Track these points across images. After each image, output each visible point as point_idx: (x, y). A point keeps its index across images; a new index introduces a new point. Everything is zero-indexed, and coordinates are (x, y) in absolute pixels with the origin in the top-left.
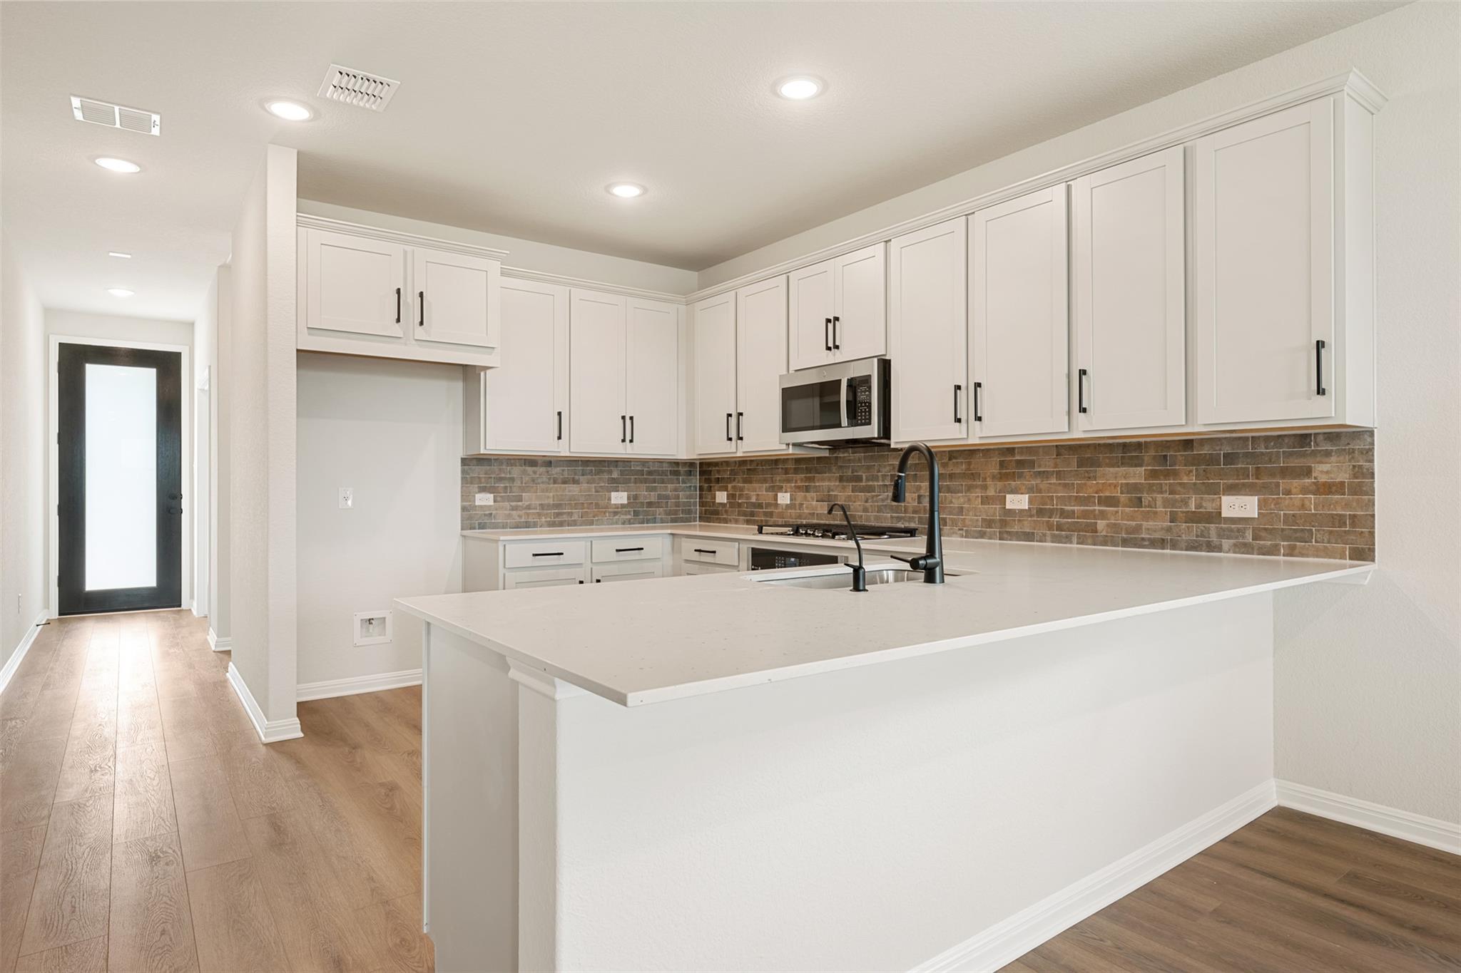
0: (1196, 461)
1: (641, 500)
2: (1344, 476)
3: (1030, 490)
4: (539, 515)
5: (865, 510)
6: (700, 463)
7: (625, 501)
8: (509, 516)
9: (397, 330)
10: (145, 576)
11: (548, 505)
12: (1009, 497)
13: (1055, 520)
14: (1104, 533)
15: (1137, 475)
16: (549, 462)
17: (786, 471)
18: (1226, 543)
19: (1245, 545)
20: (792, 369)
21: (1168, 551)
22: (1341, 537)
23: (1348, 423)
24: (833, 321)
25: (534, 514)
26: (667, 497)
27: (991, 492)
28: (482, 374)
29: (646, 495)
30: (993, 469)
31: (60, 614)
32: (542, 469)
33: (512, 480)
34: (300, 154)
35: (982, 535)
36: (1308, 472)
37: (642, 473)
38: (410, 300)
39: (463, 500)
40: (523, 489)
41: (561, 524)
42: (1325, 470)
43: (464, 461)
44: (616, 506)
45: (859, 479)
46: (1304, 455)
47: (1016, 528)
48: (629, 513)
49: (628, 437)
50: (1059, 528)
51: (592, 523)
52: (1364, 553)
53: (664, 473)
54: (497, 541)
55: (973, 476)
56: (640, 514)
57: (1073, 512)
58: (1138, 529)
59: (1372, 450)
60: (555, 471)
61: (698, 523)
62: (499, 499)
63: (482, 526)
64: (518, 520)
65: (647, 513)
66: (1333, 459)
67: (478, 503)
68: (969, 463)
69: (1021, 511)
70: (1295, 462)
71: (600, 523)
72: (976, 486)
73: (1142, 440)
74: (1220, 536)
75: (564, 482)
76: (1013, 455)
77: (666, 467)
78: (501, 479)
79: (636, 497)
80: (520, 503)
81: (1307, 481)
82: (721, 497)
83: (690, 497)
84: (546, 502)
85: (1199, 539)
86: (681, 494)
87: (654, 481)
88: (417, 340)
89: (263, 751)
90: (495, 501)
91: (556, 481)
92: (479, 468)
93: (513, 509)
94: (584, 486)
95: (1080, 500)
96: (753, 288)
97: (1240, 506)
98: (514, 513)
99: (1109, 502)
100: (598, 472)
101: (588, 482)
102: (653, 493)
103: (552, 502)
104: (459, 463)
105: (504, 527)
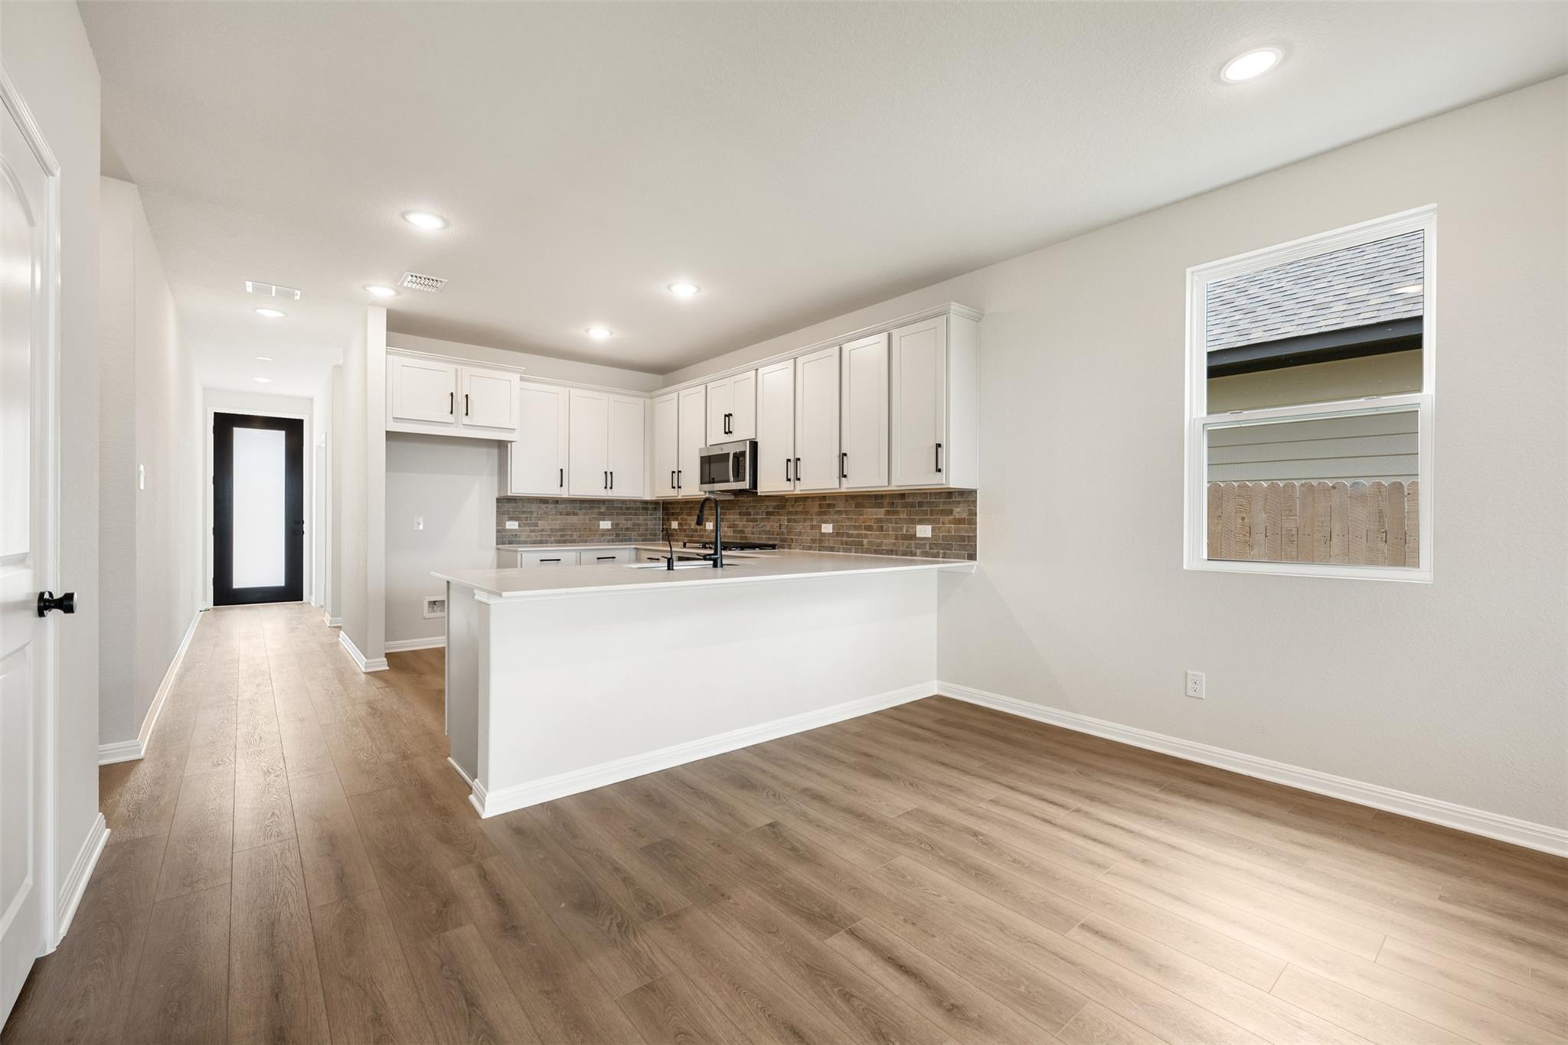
0: (906, 505)
1: (621, 526)
2: (965, 515)
3: (833, 521)
4: (550, 536)
5: (753, 533)
6: (663, 503)
7: (610, 527)
8: (531, 536)
9: (451, 419)
10: (276, 578)
11: (556, 529)
12: (823, 525)
13: (844, 539)
14: (866, 547)
15: (880, 513)
16: (556, 501)
18: (918, 551)
19: (926, 552)
20: (709, 444)
21: (894, 557)
22: (962, 547)
23: (951, 486)
24: (728, 416)
25: (546, 535)
26: (639, 525)
27: (815, 523)
28: (509, 445)
29: (624, 522)
30: (816, 509)
31: (214, 605)
32: (552, 506)
33: (531, 512)
34: (388, 310)
35: (810, 548)
36: (951, 512)
37: (621, 508)
38: (460, 400)
39: (497, 526)
40: (539, 519)
41: (565, 542)
42: (959, 512)
43: (499, 500)
44: (604, 530)
45: (749, 514)
46: (949, 503)
47: (826, 544)
48: (612, 535)
49: (609, 485)
50: (846, 543)
51: (586, 542)
52: (972, 557)
53: (637, 509)
54: (517, 551)
55: (806, 513)
56: (619, 536)
57: (852, 534)
58: (880, 544)
59: (976, 501)
60: (561, 507)
61: (661, 542)
62: (522, 525)
63: (510, 543)
64: (535, 539)
65: (625, 535)
66: (961, 505)
67: (508, 527)
68: (804, 505)
69: (829, 533)
70: (947, 507)
71: (592, 541)
72: (808, 519)
73: (884, 493)
74: (916, 548)
75: (567, 514)
76: (825, 500)
77: (639, 505)
78: (523, 512)
79: (617, 525)
80: (536, 528)
81: (951, 517)
82: (675, 525)
83: (655, 525)
84: (555, 527)
85: (907, 549)
86: (649, 523)
87: (630, 514)
88: (464, 425)
89: (364, 676)
90: (519, 526)
91: (561, 514)
92: (508, 505)
93: (532, 531)
94: (581, 517)
95: (856, 528)
96: (687, 392)
97: (924, 531)
98: (532, 534)
99: (869, 528)
100: (591, 508)
101: (584, 515)
102: (629, 522)
103: (558, 528)
104: (496, 501)
105: (524, 543)
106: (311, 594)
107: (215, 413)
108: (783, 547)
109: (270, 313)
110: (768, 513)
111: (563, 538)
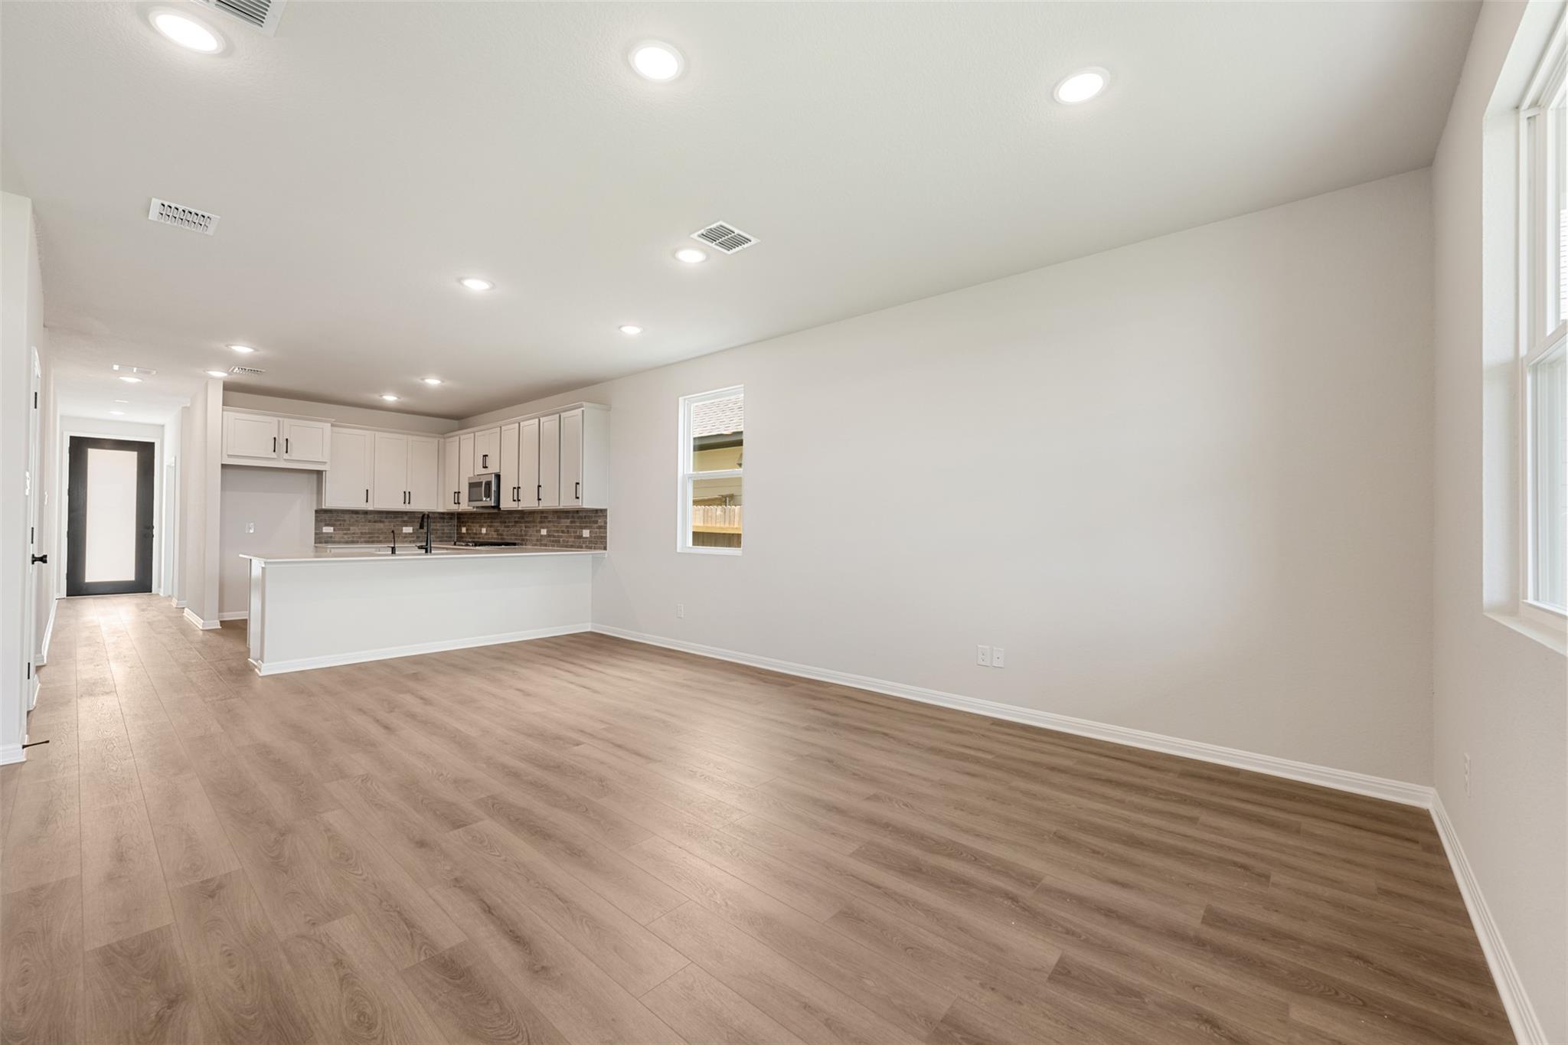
0: (581, 518)
2: (603, 524)
3: (547, 527)
4: (360, 537)
5: (507, 536)
7: (411, 531)
8: (343, 538)
9: (274, 455)
10: (129, 574)
11: (365, 533)
12: (542, 529)
13: (551, 539)
14: (561, 543)
15: (566, 522)
16: (366, 513)
17: (485, 518)
19: (587, 546)
20: (474, 474)
21: (573, 549)
22: (601, 542)
23: (584, 507)
24: (485, 456)
25: (356, 536)
26: (438, 530)
27: (539, 528)
28: (324, 473)
30: (539, 520)
31: (67, 596)
32: (363, 516)
33: (345, 521)
34: (224, 383)
35: (536, 545)
36: (596, 522)
38: (282, 442)
39: (316, 529)
40: (350, 525)
41: (373, 542)
42: (600, 522)
43: (317, 512)
44: (406, 534)
45: (505, 522)
46: (597, 517)
47: (543, 542)
48: (415, 537)
49: (408, 502)
50: (553, 541)
51: (391, 542)
52: (605, 549)
53: (434, 518)
55: (534, 522)
56: (420, 538)
57: (555, 535)
58: (568, 541)
59: (606, 515)
60: (370, 517)
62: (336, 529)
63: (326, 542)
64: (347, 539)
65: (424, 537)
66: (601, 518)
67: (324, 531)
68: (533, 517)
69: (544, 535)
70: (596, 519)
71: (396, 541)
72: (537, 525)
74: (583, 544)
75: (375, 522)
76: (543, 514)
77: (436, 515)
78: (338, 520)
79: (418, 529)
80: (348, 532)
81: (597, 525)
82: (464, 530)
83: (451, 530)
84: (364, 531)
85: (579, 544)
88: (285, 460)
89: (201, 633)
90: (334, 530)
91: (370, 522)
92: (323, 515)
93: (345, 534)
94: (387, 524)
95: (558, 531)
96: (480, 433)
97: (586, 533)
98: (345, 536)
99: (563, 532)
100: (394, 517)
101: (389, 522)
103: (367, 531)
104: (314, 512)
105: (339, 542)
106: (159, 586)
107: (71, 437)
108: (522, 544)
109: (131, 380)
110: (516, 522)
111: (371, 539)
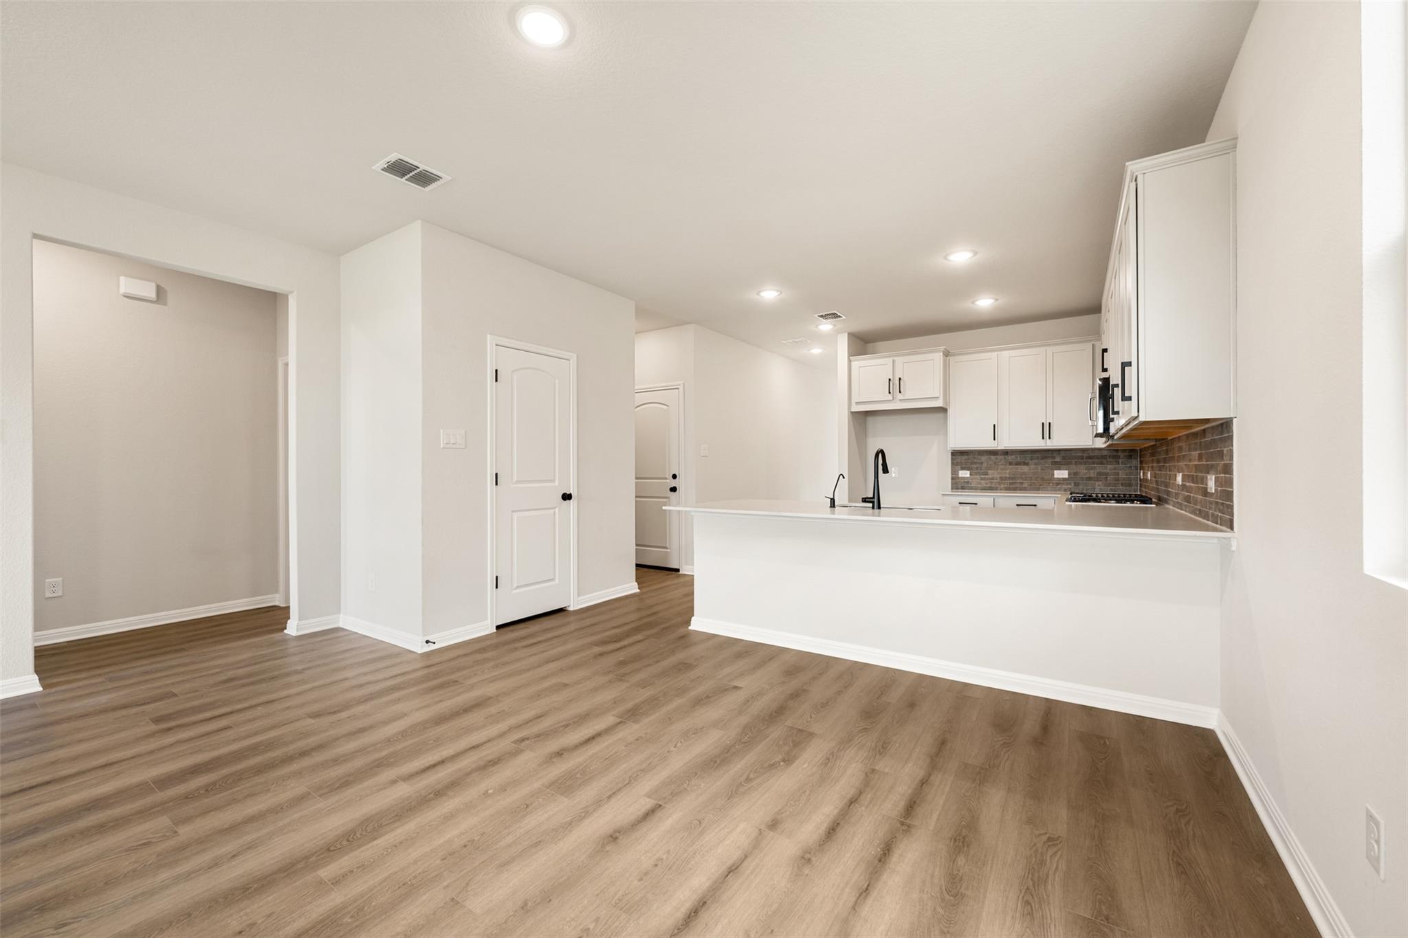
1: (1081, 475)
2: (1228, 460)
4: (1000, 483)
6: (1140, 450)
7: (1067, 476)
8: (980, 483)
9: (890, 397)
11: (1006, 477)
16: (1006, 453)
25: (995, 482)
26: (1107, 474)
32: (1000, 457)
33: (982, 463)
34: (848, 334)
36: (1222, 454)
37: (1081, 457)
38: (895, 382)
39: (952, 474)
40: (989, 468)
41: (1015, 489)
42: (1225, 454)
43: (953, 454)
44: (1059, 479)
48: (1070, 484)
49: (1047, 436)
51: (1038, 489)
53: (1103, 457)
56: (1080, 485)
60: (1010, 458)
62: (973, 473)
63: (963, 488)
64: (985, 485)
65: (1086, 485)
67: (960, 476)
71: (1044, 490)
75: (1017, 464)
77: (1105, 453)
78: (972, 463)
79: (1076, 474)
80: (987, 476)
81: (1222, 463)
83: (1131, 474)
84: (1004, 476)
86: (1120, 472)
87: (1094, 463)
88: (900, 400)
90: (971, 475)
91: (1011, 464)
92: (961, 458)
93: (982, 479)
94: (1032, 466)
97: (1212, 484)
98: (982, 482)
99: (1193, 479)
100: (1044, 458)
101: (1035, 464)
102: (1091, 471)
103: (1008, 476)
104: (950, 454)
105: (975, 489)
110: (1164, 460)
111: (1013, 486)
